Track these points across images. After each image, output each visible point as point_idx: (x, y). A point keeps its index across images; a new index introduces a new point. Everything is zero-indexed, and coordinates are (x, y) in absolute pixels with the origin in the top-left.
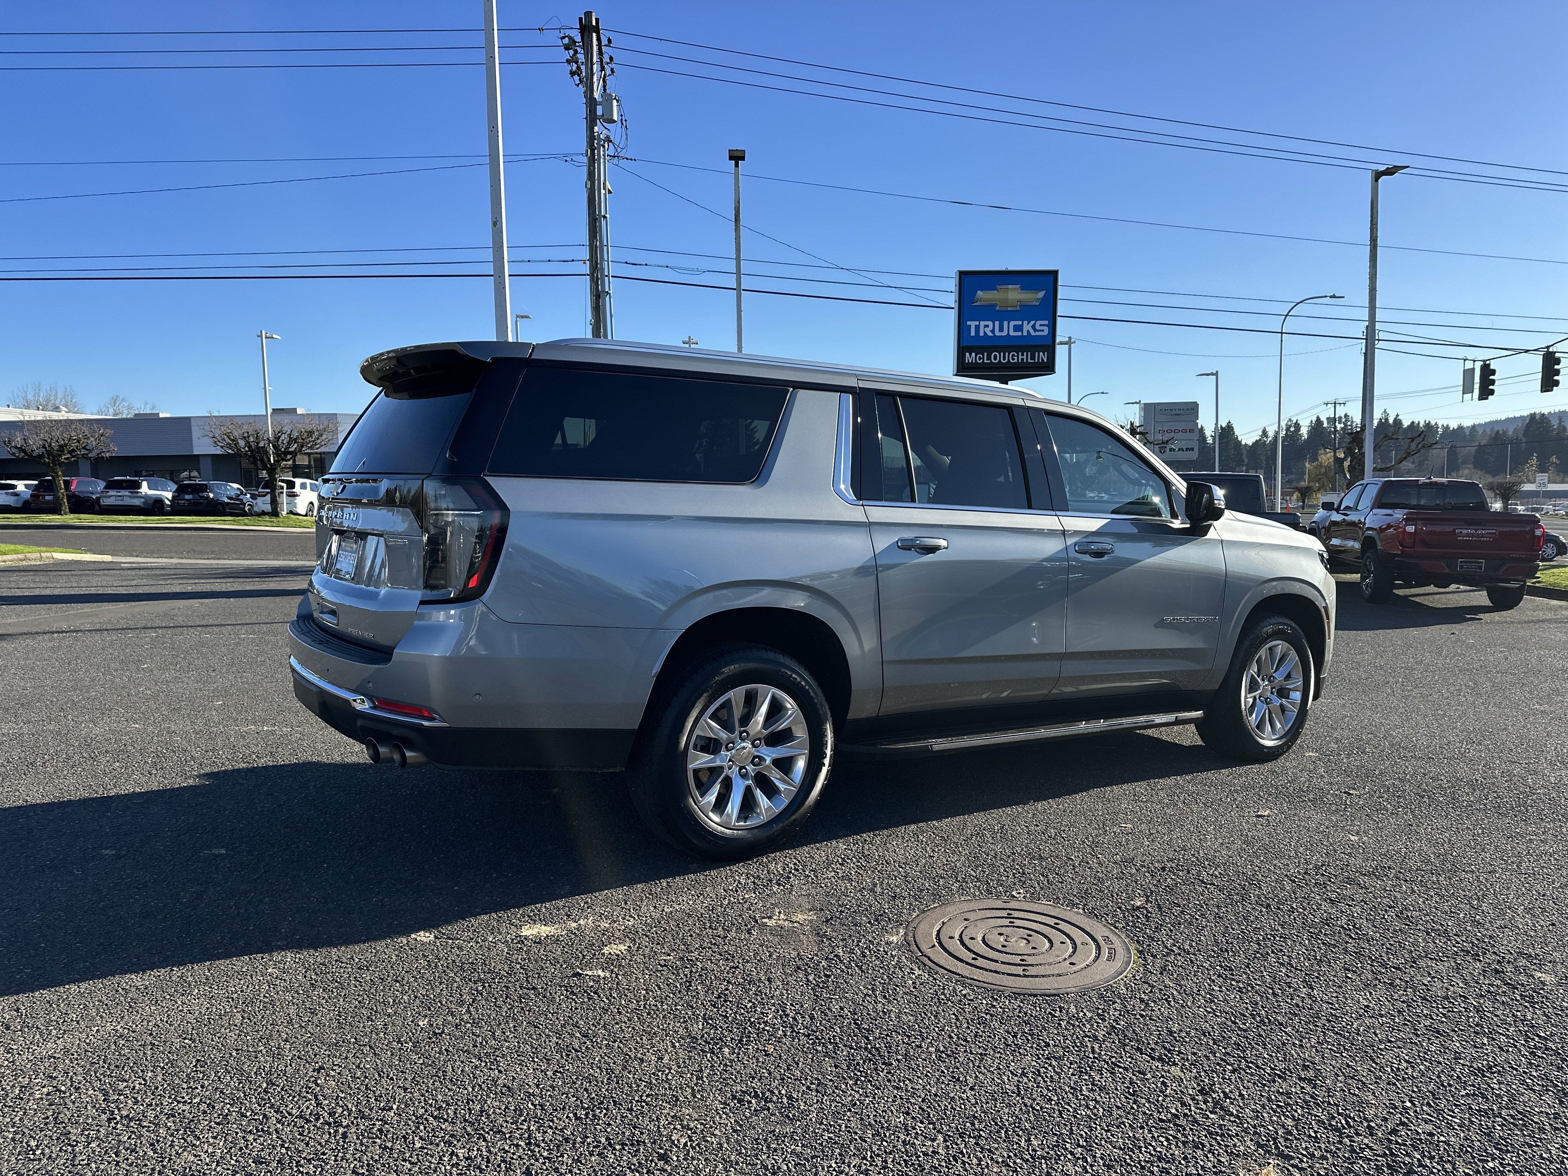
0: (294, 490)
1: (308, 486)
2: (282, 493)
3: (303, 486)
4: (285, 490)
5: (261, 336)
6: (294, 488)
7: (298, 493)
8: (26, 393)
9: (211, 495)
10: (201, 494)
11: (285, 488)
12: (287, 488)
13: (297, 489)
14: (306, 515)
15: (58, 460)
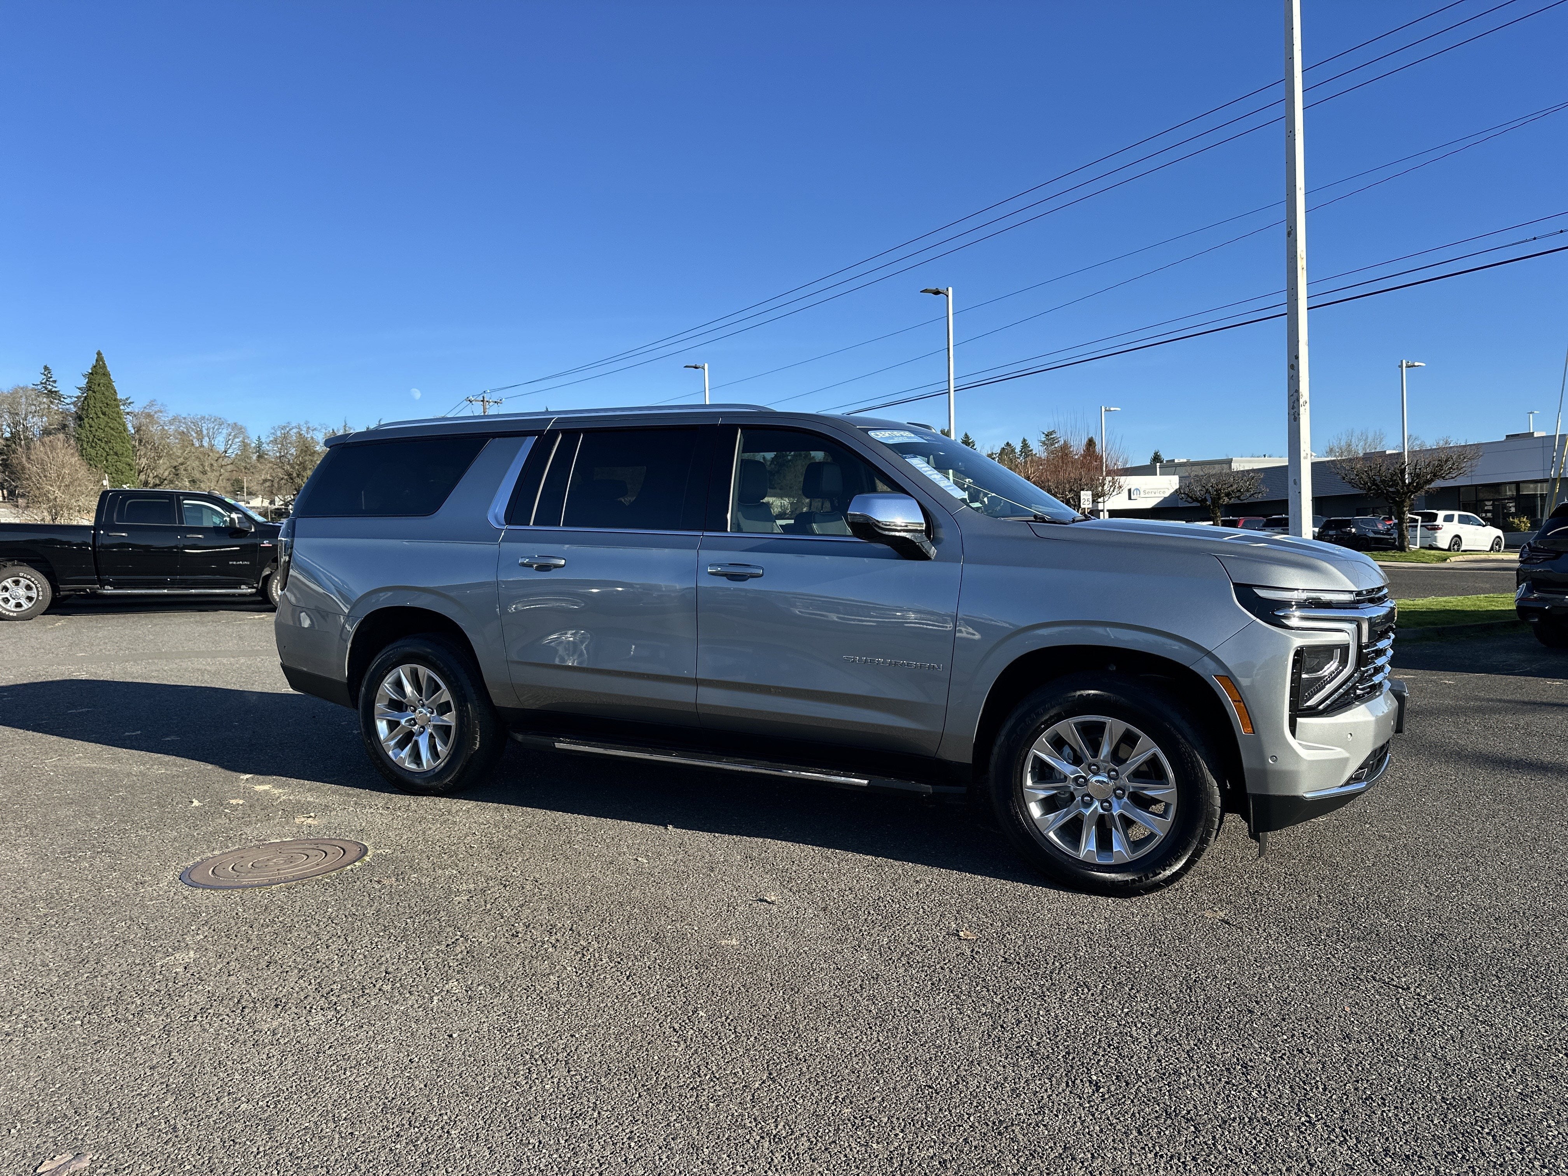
0: (1435, 523)
1: (1456, 518)
2: (1416, 526)
3: (1448, 519)
4: (1419, 524)
5: (1401, 366)
6: (1435, 520)
7: (1440, 526)
8: (1340, 440)
9: (1353, 530)
10: (1344, 530)
11: (1420, 521)
12: (1422, 522)
13: (1439, 521)
14: (1449, 550)
15: (1218, 503)
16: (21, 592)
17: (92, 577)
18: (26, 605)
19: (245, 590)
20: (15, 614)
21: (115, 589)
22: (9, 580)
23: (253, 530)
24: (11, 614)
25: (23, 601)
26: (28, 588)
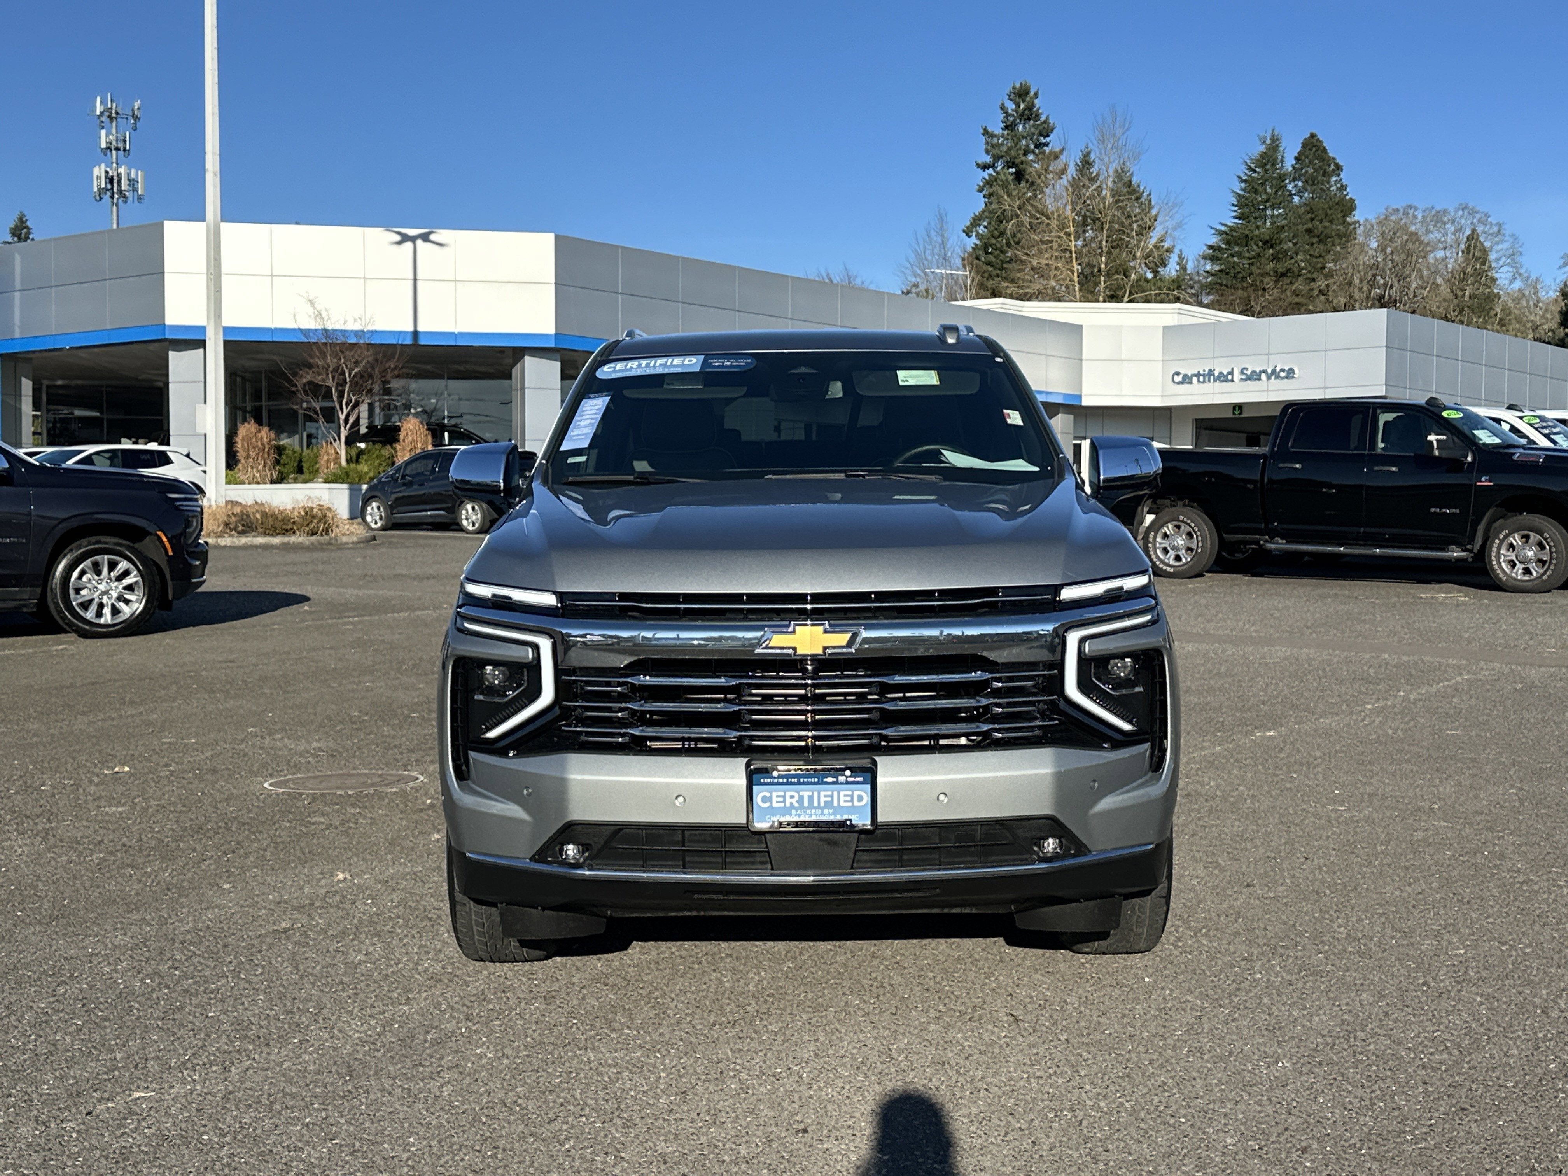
16: (1181, 541)
17: (1257, 526)
18: (1186, 558)
19: (1456, 553)
20: (1172, 570)
21: (1288, 542)
22: (1170, 526)
23: (1469, 459)
24: (1168, 569)
25: (1182, 553)
26: (1190, 535)
